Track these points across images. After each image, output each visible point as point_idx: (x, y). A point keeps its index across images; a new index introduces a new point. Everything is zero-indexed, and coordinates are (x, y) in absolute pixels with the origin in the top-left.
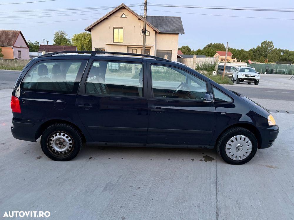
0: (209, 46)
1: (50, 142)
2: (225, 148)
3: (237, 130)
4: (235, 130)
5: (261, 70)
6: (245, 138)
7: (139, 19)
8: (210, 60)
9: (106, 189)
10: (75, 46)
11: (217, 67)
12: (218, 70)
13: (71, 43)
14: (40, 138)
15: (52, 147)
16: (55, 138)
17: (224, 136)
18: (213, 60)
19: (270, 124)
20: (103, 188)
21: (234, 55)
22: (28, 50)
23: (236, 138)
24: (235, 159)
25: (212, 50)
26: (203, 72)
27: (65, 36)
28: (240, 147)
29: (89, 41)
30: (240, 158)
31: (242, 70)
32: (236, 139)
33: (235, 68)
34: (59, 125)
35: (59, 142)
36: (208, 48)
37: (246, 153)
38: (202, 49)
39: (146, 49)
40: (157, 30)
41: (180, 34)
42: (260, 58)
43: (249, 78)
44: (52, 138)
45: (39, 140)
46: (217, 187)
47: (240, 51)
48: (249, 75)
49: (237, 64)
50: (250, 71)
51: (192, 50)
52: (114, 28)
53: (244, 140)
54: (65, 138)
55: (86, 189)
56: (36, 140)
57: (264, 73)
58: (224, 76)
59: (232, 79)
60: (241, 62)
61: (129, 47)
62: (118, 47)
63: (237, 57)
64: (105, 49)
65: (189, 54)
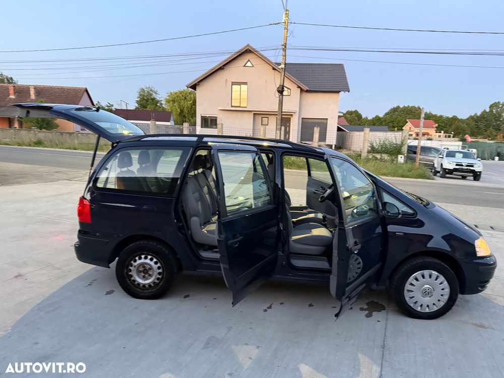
0: (395, 110)
1: (130, 268)
2: (404, 290)
3: (424, 261)
4: (422, 261)
5: (488, 155)
6: (438, 276)
7: (274, 69)
8: (394, 135)
9: (207, 345)
10: (170, 111)
11: (406, 148)
12: (408, 152)
13: (163, 106)
15: (131, 276)
16: (139, 262)
18: (398, 136)
19: (479, 255)
20: (203, 344)
21: (439, 125)
23: (423, 273)
24: (419, 309)
25: (399, 118)
26: (381, 156)
27: (154, 95)
28: (429, 289)
29: (193, 103)
30: (427, 309)
31: (451, 154)
32: (423, 277)
33: (439, 151)
35: (143, 269)
36: (392, 113)
37: (439, 300)
38: (381, 115)
39: (283, 117)
40: (304, 86)
41: (342, 93)
42: (488, 132)
43: (462, 169)
44: (134, 262)
45: (113, 265)
46: (383, 354)
47: (450, 119)
48: (463, 164)
49: (444, 143)
50: (466, 156)
51: (364, 117)
52: (233, 83)
53: (436, 279)
54: (152, 263)
55: (178, 344)
56: (110, 265)
57: (494, 159)
58: (417, 163)
59: (432, 169)
60: (452, 139)
61: (256, 114)
62: (239, 114)
63: (445, 129)
64: (216, 117)
65: (360, 125)
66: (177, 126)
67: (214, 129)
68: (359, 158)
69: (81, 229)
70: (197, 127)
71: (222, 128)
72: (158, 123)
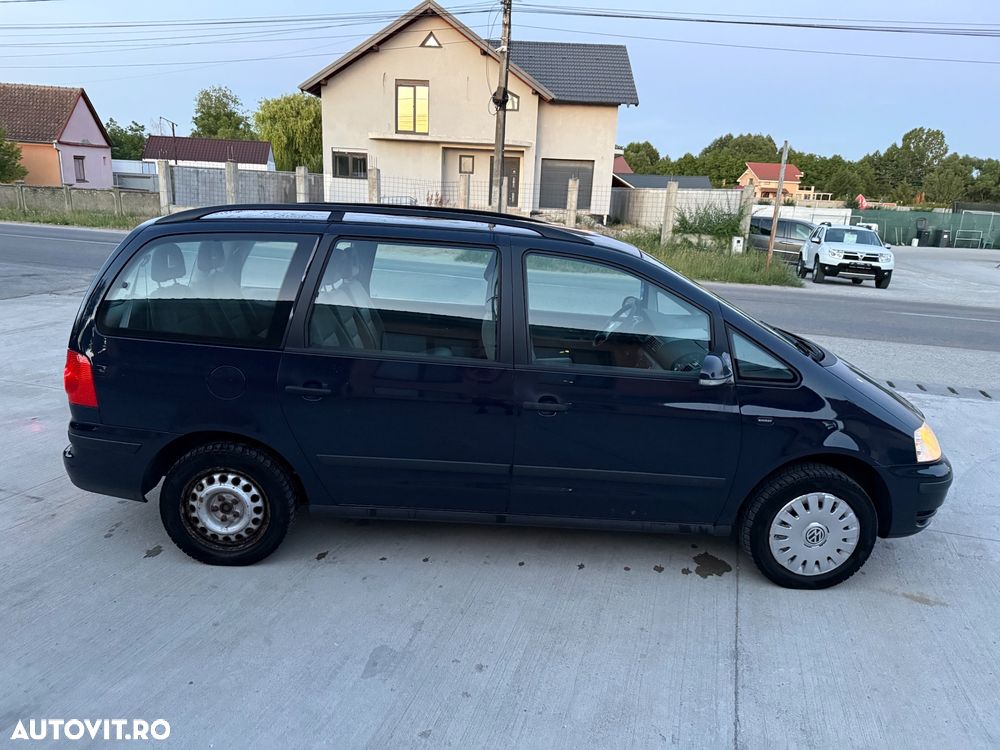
0: (722, 143)
1: (191, 503)
2: (769, 535)
3: (808, 475)
4: (803, 474)
5: (899, 235)
6: (835, 503)
7: (485, 54)
8: (725, 197)
9: (372, 667)
10: (265, 140)
11: (749, 222)
12: (752, 232)
13: (252, 129)
14: (157, 490)
15: (196, 520)
16: (209, 489)
17: (766, 496)
18: (734, 197)
19: (921, 459)
20: (363, 667)
21: (806, 175)
22: (108, 153)
23: (807, 500)
24: (799, 571)
25: (731, 159)
26: (699, 238)
27: (232, 105)
28: (818, 531)
29: (314, 122)
30: (816, 569)
31: (835, 236)
32: (806, 506)
33: (811, 228)
34: (221, 448)
35: (220, 503)
36: (717, 151)
37: (838, 550)
38: (696, 154)
39: (505, 155)
40: (546, 90)
42: (899, 189)
43: (856, 264)
44: (198, 490)
45: (154, 494)
46: (737, 671)
47: (828, 162)
48: (859, 255)
49: (818, 211)
50: (863, 238)
51: (662, 156)
52: (399, 83)
53: (833, 509)
54: (238, 490)
55: (308, 669)
56: (146, 496)
57: (910, 244)
58: (770, 255)
59: (797, 265)
60: (830, 203)
61: (448, 149)
62: (413, 149)
63: (818, 182)
64: (366, 155)
65: (654, 173)
66: (282, 173)
67: (362, 181)
68: (656, 243)
69: (75, 420)
70: (324, 174)
71: (378, 179)
72: (241, 166)
